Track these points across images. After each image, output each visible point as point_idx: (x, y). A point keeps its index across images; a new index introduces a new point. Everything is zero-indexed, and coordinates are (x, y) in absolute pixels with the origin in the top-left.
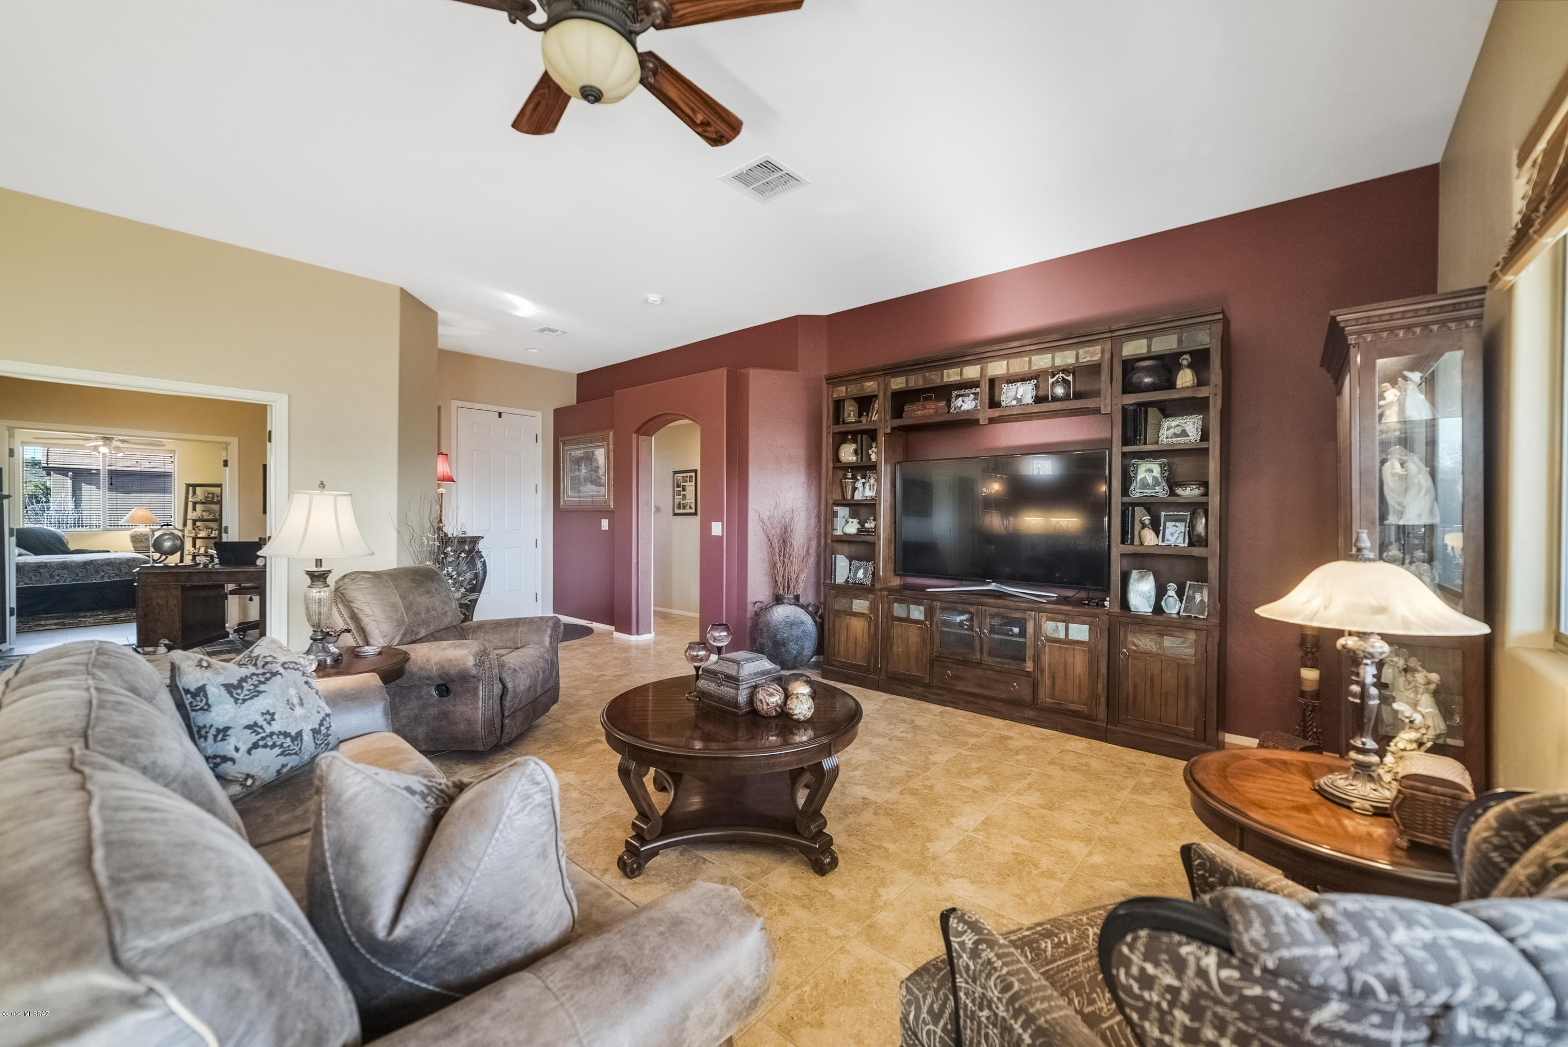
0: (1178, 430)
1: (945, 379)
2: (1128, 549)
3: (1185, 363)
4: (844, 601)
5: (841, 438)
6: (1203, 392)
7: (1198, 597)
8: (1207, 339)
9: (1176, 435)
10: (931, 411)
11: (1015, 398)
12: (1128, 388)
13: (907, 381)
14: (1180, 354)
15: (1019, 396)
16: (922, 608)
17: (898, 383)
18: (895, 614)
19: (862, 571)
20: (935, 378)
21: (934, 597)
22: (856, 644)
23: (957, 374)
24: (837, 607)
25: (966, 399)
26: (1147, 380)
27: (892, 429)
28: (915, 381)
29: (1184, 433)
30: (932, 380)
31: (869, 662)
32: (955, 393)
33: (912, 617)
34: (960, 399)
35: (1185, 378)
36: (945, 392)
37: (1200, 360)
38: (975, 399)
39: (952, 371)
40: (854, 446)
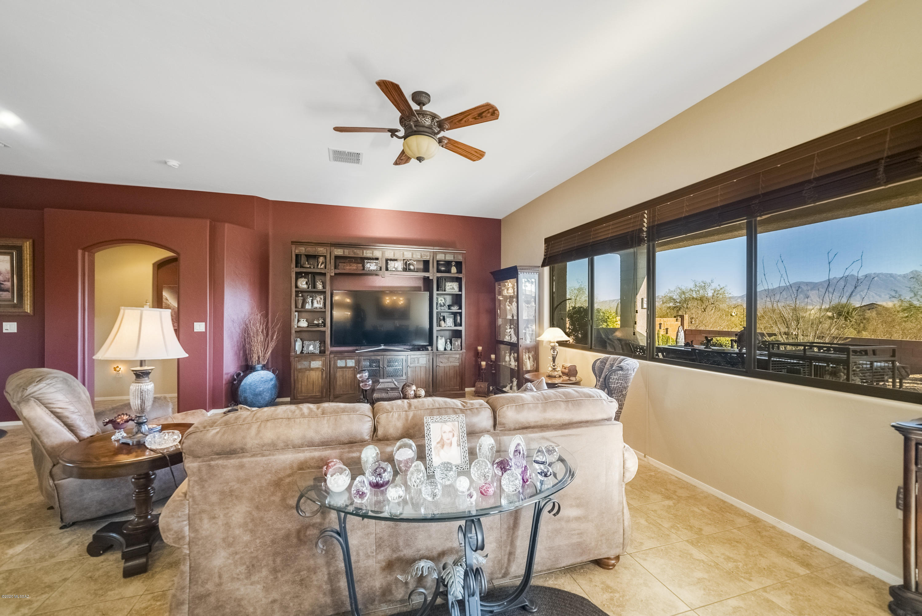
0: (451, 287)
1: (365, 255)
2: (439, 328)
3: (453, 264)
4: (305, 363)
5: (299, 275)
6: (460, 276)
7: (457, 343)
8: (461, 259)
9: (451, 289)
10: (355, 268)
11: (394, 268)
12: (439, 271)
13: (344, 252)
14: (452, 262)
15: (396, 267)
16: (353, 361)
17: (339, 252)
18: (338, 365)
19: (312, 346)
20: (359, 253)
21: (360, 355)
22: (313, 385)
23: (370, 253)
24: (299, 367)
25: (372, 264)
26: (443, 269)
27: (335, 274)
28: (347, 252)
29: (453, 288)
30: (357, 253)
31: (322, 393)
32: (366, 261)
33: (348, 365)
34: (369, 264)
35: (454, 270)
36: (362, 260)
37: (459, 265)
38: (376, 265)
39: (368, 251)
40: (306, 280)
